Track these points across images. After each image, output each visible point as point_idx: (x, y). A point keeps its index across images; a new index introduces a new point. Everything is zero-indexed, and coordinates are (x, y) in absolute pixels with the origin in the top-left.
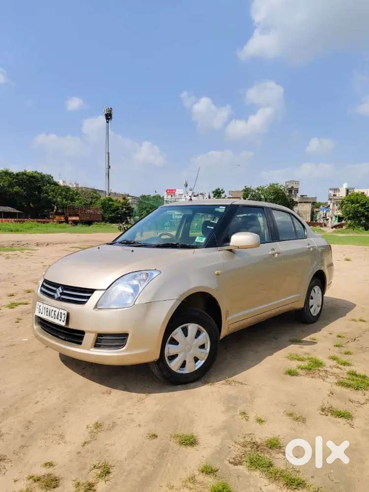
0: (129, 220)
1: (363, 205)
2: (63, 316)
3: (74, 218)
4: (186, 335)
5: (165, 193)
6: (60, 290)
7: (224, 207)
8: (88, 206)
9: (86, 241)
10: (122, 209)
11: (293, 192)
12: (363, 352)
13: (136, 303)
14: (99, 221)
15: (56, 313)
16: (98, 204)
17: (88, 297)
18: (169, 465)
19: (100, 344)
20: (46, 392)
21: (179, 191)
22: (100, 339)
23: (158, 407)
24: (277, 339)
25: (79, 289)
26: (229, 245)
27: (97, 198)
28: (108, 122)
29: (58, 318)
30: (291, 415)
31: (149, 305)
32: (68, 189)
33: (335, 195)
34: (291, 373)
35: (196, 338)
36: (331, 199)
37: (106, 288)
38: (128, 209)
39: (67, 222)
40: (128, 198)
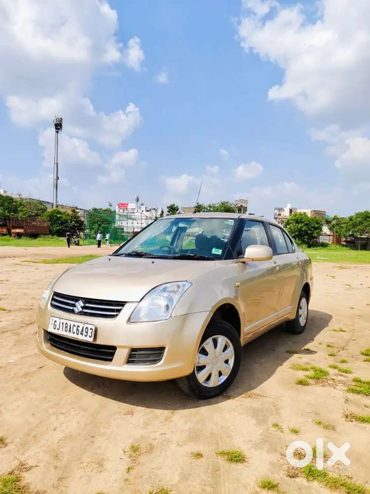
0: (78, 233)
1: (306, 225)
2: (90, 331)
3: (18, 231)
4: (216, 347)
5: (117, 207)
6: (80, 304)
7: (233, 221)
8: (33, 217)
9: (37, 255)
10: (71, 222)
11: (242, 210)
12: (356, 360)
13: (172, 315)
14: (45, 234)
15: (80, 329)
16: (45, 217)
17: (119, 311)
18: (227, 484)
19: (134, 359)
20: (61, 417)
21: (131, 206)
22: (133, 354)
23: (189, 425)
24: (274, 351)
25: (105, 302)
26: (243, 258)
27: (44, 210)
28: (57, 132)
29: (82, 334)
30: (320, 423)
31: (185, 317)
32: (11, 200)
33: (280, 215)
34: (301, 383)
35: (224, 351)
36: (276, 218)
37: (139, 300)
38: (77, 222)
39: (10, 234)
40: (77, 210)
